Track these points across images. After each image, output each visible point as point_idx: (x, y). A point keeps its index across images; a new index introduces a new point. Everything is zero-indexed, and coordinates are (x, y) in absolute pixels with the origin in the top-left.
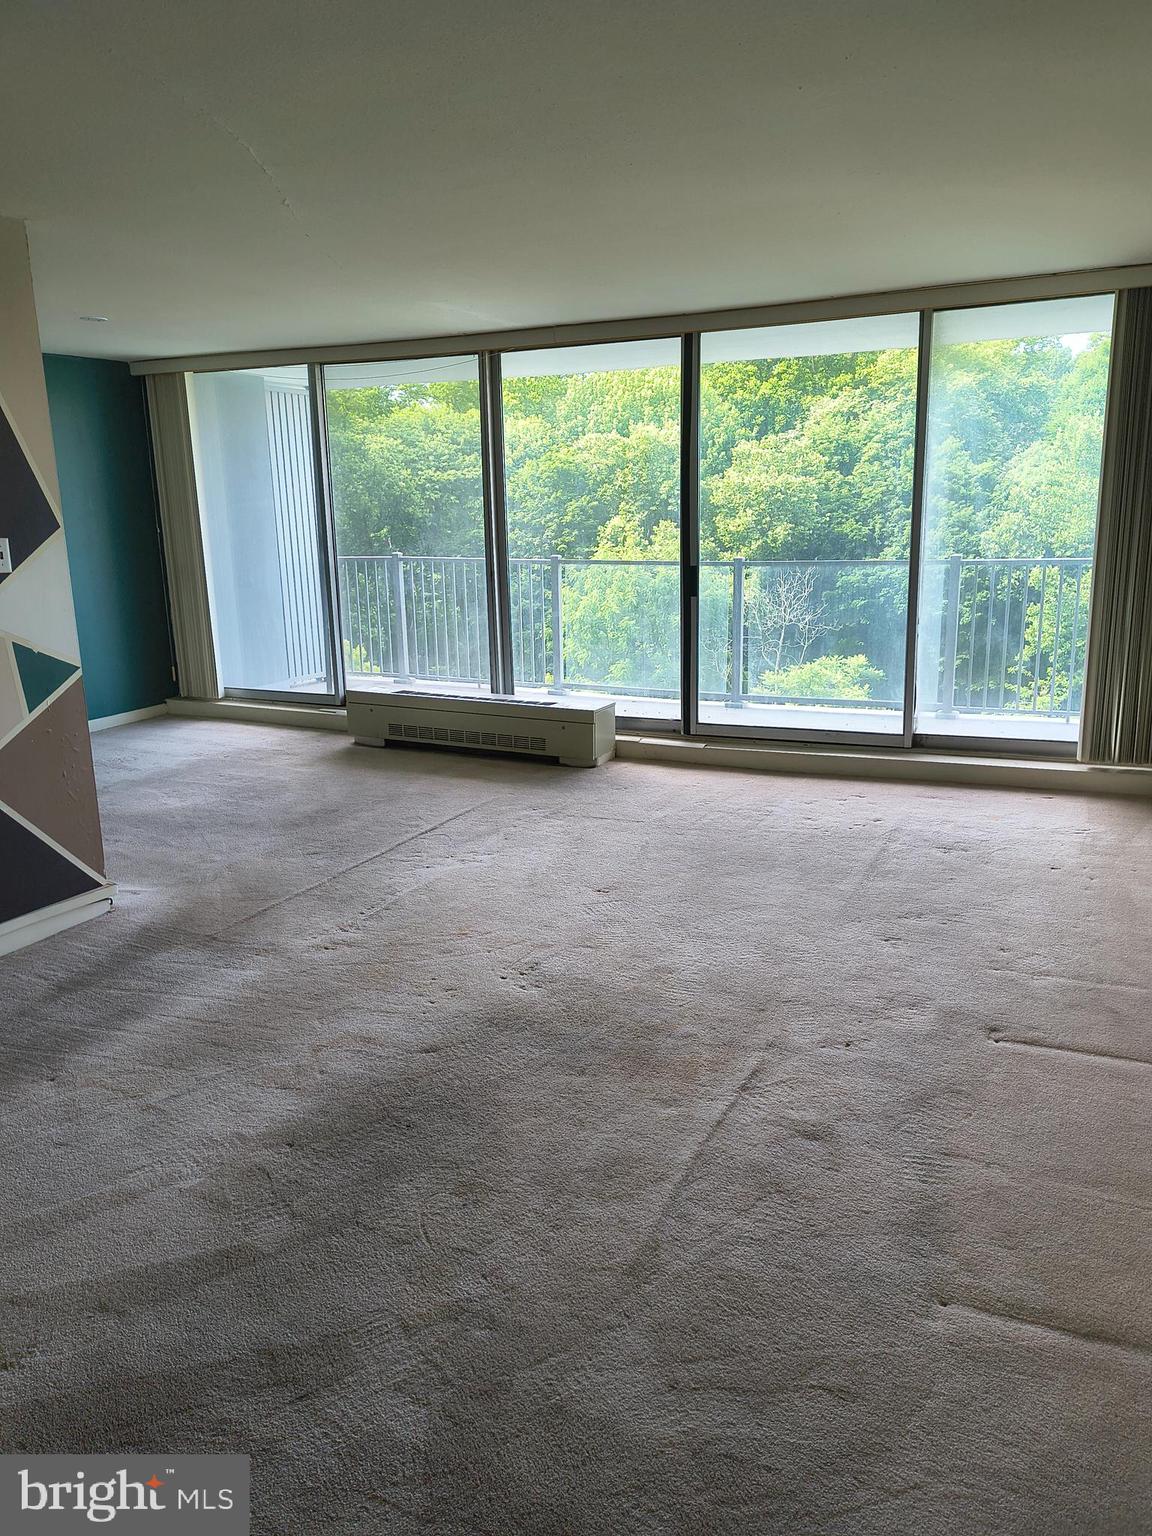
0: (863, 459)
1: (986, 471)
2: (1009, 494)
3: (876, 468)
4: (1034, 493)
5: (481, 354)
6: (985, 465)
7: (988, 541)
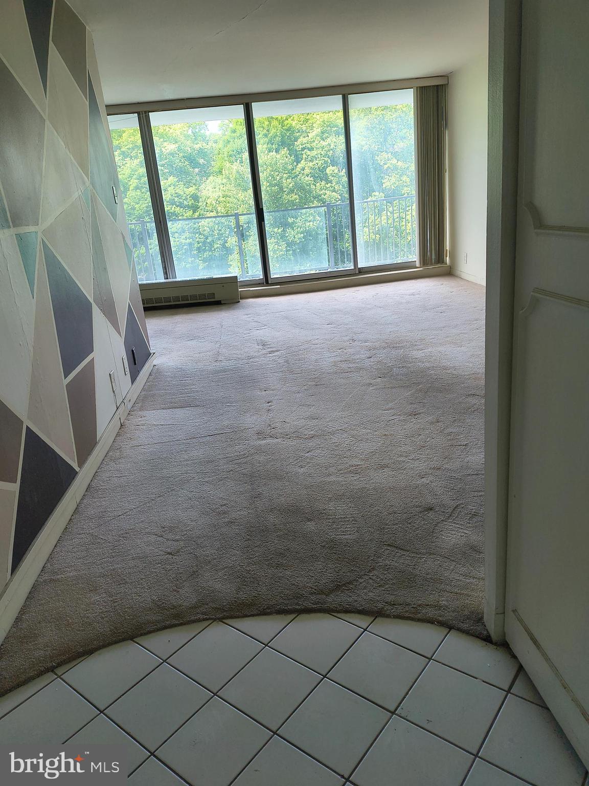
0: (131, 189)
1: (193, 192)
2: (207, 203)
3: (139, 193)
4: (218, 202)
5: (138, 113)
6: (191, 189)
7: (203, 226)
